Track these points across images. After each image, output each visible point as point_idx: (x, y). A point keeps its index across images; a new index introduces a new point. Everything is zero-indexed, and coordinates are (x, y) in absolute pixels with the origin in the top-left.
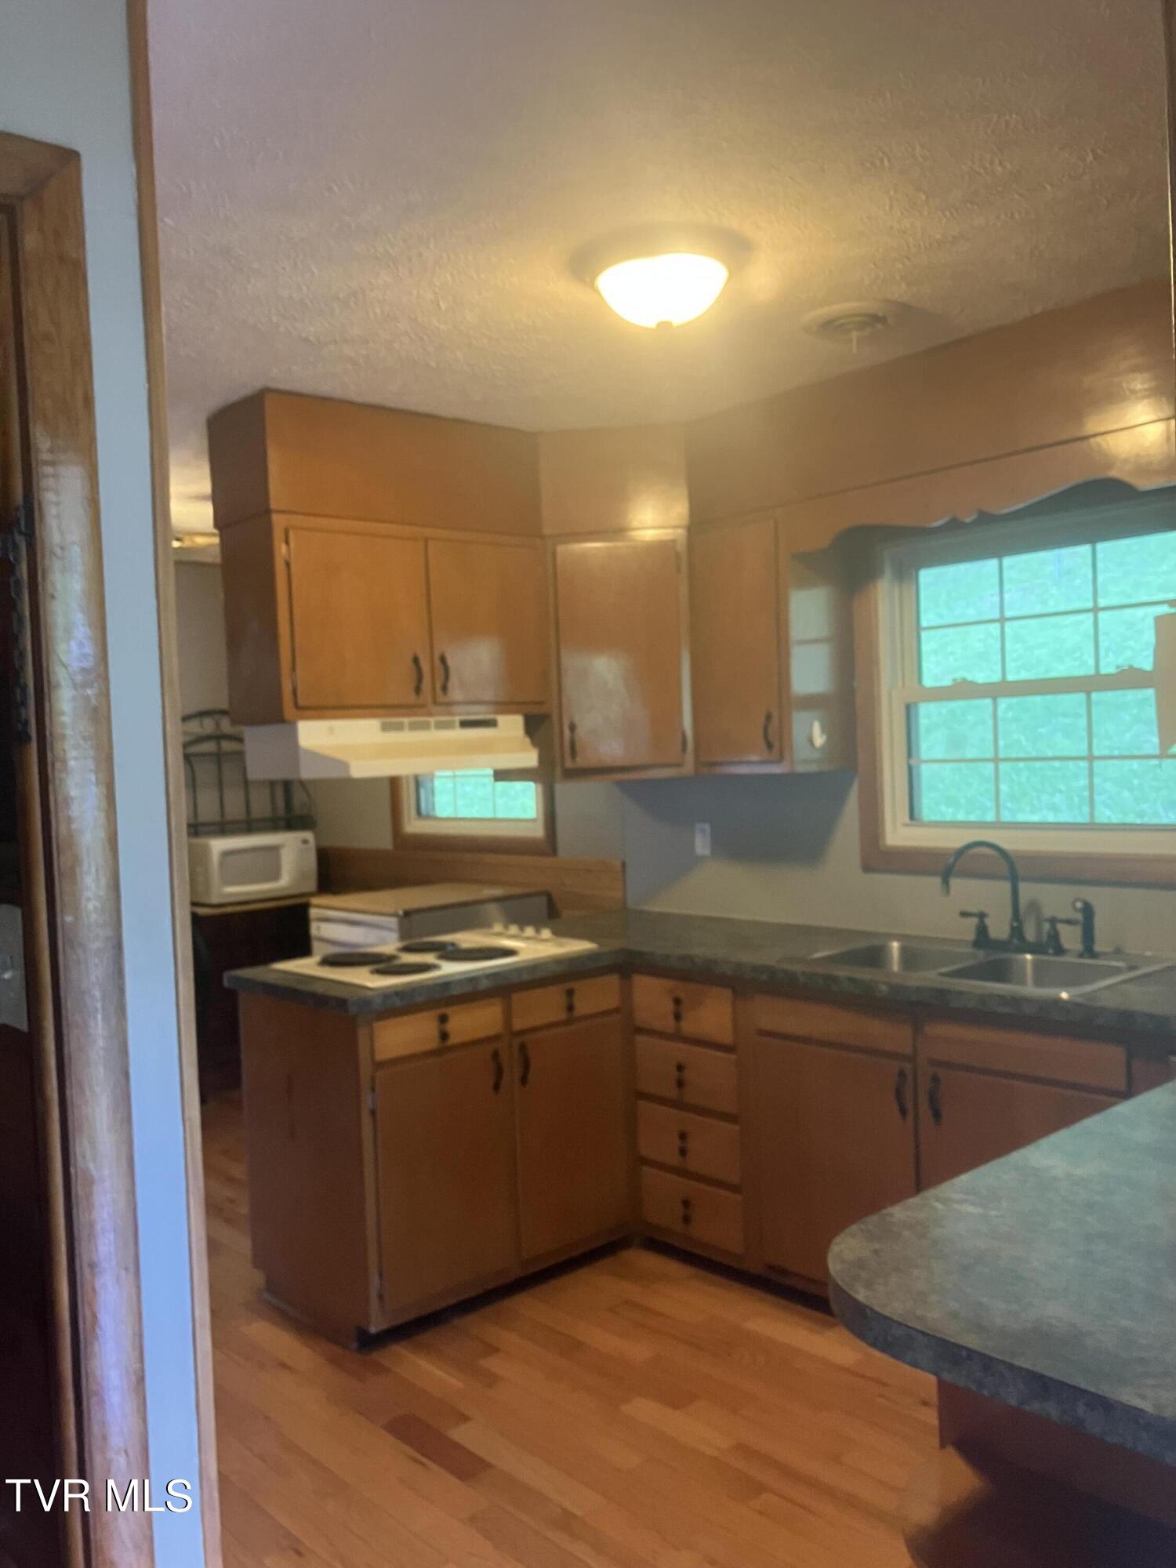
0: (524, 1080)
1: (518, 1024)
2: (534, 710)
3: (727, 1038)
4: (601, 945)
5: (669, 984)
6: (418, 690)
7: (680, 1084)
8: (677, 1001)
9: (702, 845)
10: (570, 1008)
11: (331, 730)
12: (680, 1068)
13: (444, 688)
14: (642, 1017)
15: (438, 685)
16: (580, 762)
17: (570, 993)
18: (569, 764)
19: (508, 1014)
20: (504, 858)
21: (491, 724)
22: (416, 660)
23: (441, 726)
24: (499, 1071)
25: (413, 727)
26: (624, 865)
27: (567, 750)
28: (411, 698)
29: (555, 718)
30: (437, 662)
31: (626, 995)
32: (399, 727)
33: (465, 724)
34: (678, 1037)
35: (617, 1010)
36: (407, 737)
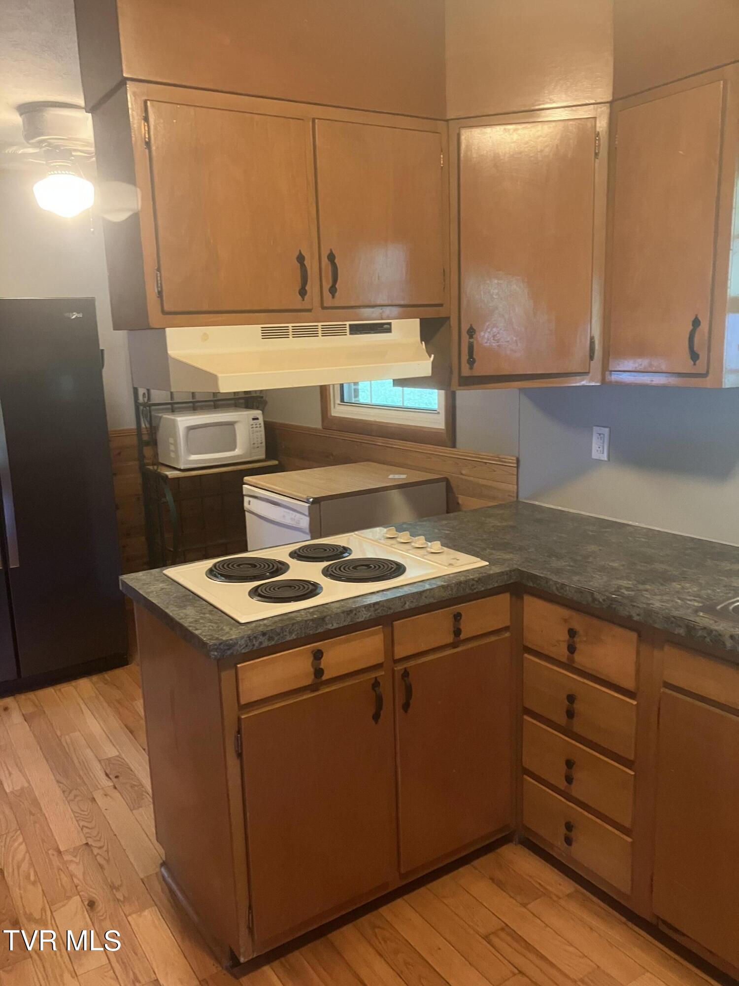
0: (406, 706)
1: (400, 651)
2: (431, 313)
3: (629, 683)
4: (492, 563)
5: (565, 612)
6: (303, 292)
7: (570, 714)
8: (572, 633)
9: (599, 450)
10: (457, 632)
11: (205, 337)
12: (571, 698)
13: (333, 290)
14: (532, 638)
15: (327, 287)
16: (480, 370)
17: (457, 617)
18: (466, 371)
19: (390, 643)
20: (409, 445)
21: (383, 328)
22: (301, 259)
23: (329, 332)
24: (379, 702)
25: (299, 333)
26: (518, 461)
27: (465, 357)
28: (296, 301)
29: (454, 322)
30: (325, 260)
31: (517, 615)
32: (282, 334)
33: (356, 330)
34: (569, 666)
35: (506, 629)
36: (292, 344)
